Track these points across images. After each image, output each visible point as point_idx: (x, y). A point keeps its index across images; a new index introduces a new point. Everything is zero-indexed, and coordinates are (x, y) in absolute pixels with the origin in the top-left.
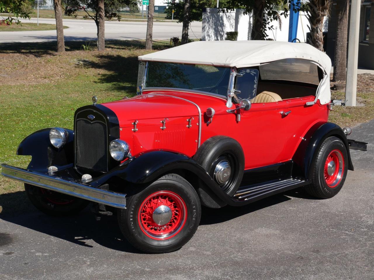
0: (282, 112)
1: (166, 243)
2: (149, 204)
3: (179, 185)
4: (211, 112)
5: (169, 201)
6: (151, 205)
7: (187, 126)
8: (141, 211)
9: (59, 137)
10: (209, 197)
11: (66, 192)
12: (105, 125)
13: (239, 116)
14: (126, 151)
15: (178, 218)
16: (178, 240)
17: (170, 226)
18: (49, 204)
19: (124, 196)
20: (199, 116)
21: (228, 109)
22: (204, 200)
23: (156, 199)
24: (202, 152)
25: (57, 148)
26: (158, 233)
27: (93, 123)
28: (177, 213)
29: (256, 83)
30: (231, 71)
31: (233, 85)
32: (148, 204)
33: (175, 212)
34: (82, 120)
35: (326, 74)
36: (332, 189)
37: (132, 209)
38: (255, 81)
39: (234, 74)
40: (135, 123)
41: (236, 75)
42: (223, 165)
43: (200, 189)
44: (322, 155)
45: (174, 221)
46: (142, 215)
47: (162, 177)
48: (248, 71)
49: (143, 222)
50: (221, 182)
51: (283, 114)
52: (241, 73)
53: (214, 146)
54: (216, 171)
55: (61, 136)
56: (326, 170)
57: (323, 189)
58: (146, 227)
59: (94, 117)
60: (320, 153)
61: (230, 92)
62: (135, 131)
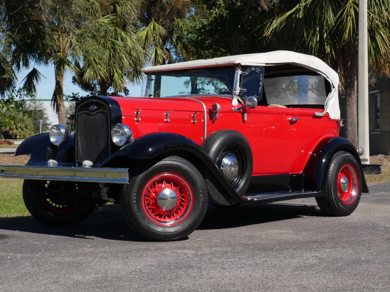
0: (290, 119)
1: (172, 230)
2: (154, 189)
4: (217, 106)
5: (174, 186)
6: (155, 189)
7: (192, 121)
8: (145, 194)
9: (59, 134)
10: (216, 190)
11: (66, 179)
12: (107, 114)
13: (246, 115)
14: (129, 135)
15: (184, 204)
16: (185, 227)
17: (175, 213)
18: (48, 213)
19: (127, 170)
20: (204, 112)
21: (234, 107)
22: (211, 194)
23: (160, 183)
24: (209, 143)
25: (57, 146)
26: (163, 220)
27: (94, 114)
28: (183, 199)
29: (262, 80)
30: (236, 70)
31: (238, 83)
32: (152, 189)
33: (180, 199)
34: (84, 113)
35: (334, 87)
36: (347, 205)
37: (135, 191)
38: (260, 78)
39: (239, 72)
40: (137, 112)
41: (241, 73)
42: (230, 160)
43: (207, 180)
44: (334, 167)
45: (180, 209)
46: (145, 200)
47: (166, 158)
48: (253, 69)
49: (147, 207)
50: (230, 178)
51: (292, 120)
52: (245, 71)
53: (219, 136)
54: (222, 166)
55: (62, 133)
56: (339, 186)
57: (337, 203)
58: (150, 213)
59: (96, 107)
60: (332, 165)
61: (235, 90)
62: (138, 121)
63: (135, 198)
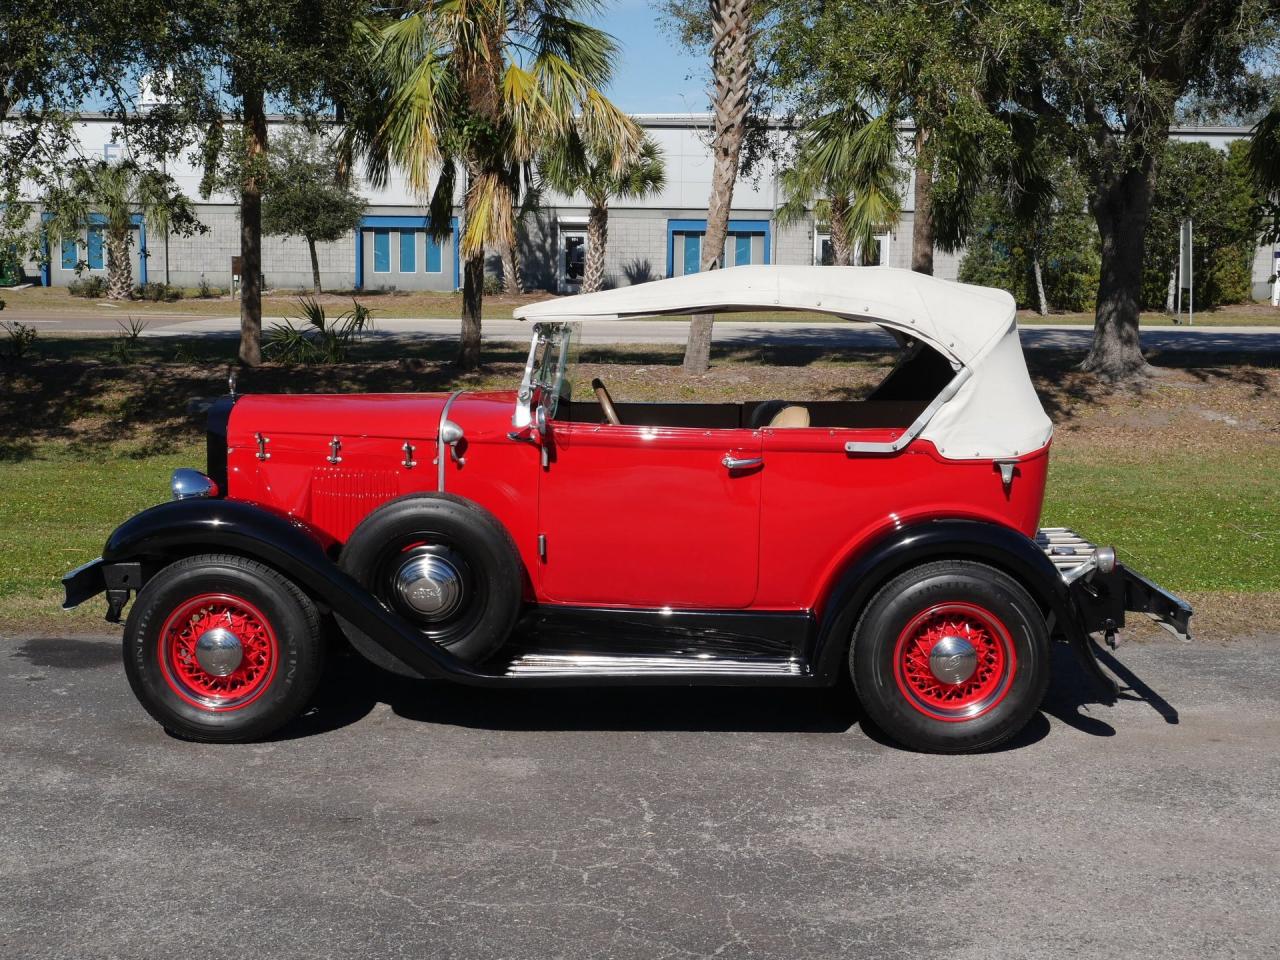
1: (212, 719)
3: (267, 590)
15: (261, 671)
16: (242, 722)
23: (211, 613)
26: (208, 692)
28: (263, 658)
37: (146, 617)
40: (262, 439)
46: (174, 642)
49: (176, 657)
62: (263, 459)
63: (142, 633)
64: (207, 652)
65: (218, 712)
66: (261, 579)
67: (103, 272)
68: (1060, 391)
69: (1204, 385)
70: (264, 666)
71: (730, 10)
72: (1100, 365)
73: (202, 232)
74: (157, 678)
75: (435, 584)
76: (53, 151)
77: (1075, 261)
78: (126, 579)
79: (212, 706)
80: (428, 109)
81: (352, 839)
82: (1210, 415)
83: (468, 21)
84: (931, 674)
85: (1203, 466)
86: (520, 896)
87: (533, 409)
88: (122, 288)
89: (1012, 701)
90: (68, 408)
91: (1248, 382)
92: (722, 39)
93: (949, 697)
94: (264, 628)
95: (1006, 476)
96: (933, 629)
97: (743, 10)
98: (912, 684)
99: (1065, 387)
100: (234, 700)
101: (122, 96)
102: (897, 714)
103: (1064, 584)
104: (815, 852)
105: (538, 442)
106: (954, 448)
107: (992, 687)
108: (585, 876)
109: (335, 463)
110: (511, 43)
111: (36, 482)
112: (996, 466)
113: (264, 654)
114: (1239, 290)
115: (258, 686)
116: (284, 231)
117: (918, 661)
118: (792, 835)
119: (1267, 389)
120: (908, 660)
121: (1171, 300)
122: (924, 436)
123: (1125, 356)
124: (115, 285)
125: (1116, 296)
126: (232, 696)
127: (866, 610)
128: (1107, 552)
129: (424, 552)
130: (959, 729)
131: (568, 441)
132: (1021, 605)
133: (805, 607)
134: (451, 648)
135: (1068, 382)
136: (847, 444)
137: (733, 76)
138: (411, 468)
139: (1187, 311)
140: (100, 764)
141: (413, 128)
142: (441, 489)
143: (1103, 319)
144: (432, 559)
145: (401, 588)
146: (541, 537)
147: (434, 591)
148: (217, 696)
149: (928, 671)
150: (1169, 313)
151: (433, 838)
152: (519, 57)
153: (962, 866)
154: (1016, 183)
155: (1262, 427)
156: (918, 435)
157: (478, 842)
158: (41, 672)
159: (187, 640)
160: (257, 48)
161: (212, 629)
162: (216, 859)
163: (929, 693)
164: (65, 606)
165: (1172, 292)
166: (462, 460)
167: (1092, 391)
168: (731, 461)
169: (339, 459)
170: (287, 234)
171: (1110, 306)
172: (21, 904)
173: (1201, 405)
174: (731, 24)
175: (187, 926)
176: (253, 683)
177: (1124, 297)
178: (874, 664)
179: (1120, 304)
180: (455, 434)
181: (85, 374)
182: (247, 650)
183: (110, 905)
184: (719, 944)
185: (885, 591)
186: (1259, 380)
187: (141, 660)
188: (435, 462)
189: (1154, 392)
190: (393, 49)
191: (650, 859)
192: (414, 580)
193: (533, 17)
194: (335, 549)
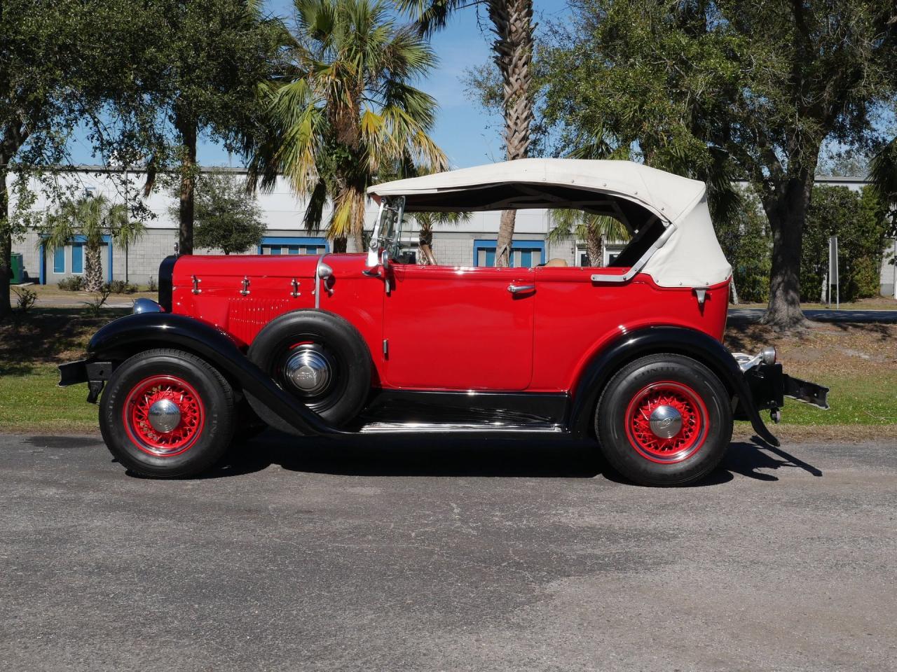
1: (159, 462)
16: (180, 463)
40: (196, 280)
46: (135, 409)
62: (196, 294)
63: (112, 402)
64: (155, 417)
65: (162, 457)
66: (195, 366)
67: (83, 274)
68: (745, 336)
69: (845, 333)
70: (195, 427)
71: (516, 77)
72: (773, 320)
73: (152, 218)
74: (122, 433)
75: (313, 371)
76: (52, 160)
77: (756, 267)
78: (101, 373)
79: (158, 454)
80: (309, 141)
81: (255, 518)
82: (850, 352)
83: (337, 80)
84: (651, 432)
85: (845, 383)
86: (369, 542)
87: (380, 255)
88: (95, 284)
89: (706, 449)
90: (57, 345)
91: (877, 331)
92: (511, 97)
93: (663, 449)
94: (197, 400)
95: (701, 298)
96: (652, 401)
97: (525, 77)
98: (638, 439)
99: (749, 334)
100: (174, 449)
101: (100, 126)
102: (628, 458)
103: (741, 372)
104: (570, 525)
105: (383, 276)
106: (665, 279)
107: (693, 440)
108: (413, 534)
109: (245, 295)
110: (366, 99)
111: (35, 386)
112: (693, 292)
113: (195, 418)
114: (871, 288)
115: (189, 441)
116: (208, 245)
117: (642, 423)
118: (556, 519)
119: (889, 336)
120: (635, 423)
121: (824, 294)
122: (644, 271)
123: (791, 314)
124: (90, 282)
125: (783, 272)
126: (173, 447)
127: (606, 387)
128: (770, 350)
129: (305, 348)
130: (670, 469)
131: (403, 276)
132: (711, 383)
133: (565, 389)
134: (323, 414)
135: (751, 331)
136: (593, 276)
137: (518, 121)
138: (296, 297)
139: (836, 302)
140: (83, 486)
141: (299, 152)
142: (317, 306)
143: (774, 288)
144: (310, 353)
145: (290, 375)
146: (385, 341)
147: (312, 374)
148: (162, 447)
149: (649, 430)
150: (823, 303)
151: (309, 518)
152: (372, 107)
153: (671, 532)
154: (712, 185)
155: (886, 360)
156: (640, 270)
157: (340, 519)
158: (41, 449)
159: (143, 409)
160: (193, 91)
161: (160, 400)
162: (161, 525)
163: (649, 446)
164: (60, 384)
165: (824, 288)
166: (332, 290)
167: (767, 336)
168: (513, 288)
169: (248, 292)
170: (210, 248)
171: (779, 279)
172: (28, 542)
173: (844, 346)
174: (516, 86)
175: (142, 551)
176: (187, 439)
177: (789, 272)
178: (612, 423)
179: (786, 278)
180: (327, 271)
181: (70, 323)
182: (183, 415)
183: (88, 543)
184: (504, 561)
185: (618, 375)
186: (884, 331)
187: (111, 421)
188: (313, 293)
189: (811, 337)
190: (286, 98)
191: (458, 527)
192: (299, 368)
193: (382, 82)
194: (245, 348)
